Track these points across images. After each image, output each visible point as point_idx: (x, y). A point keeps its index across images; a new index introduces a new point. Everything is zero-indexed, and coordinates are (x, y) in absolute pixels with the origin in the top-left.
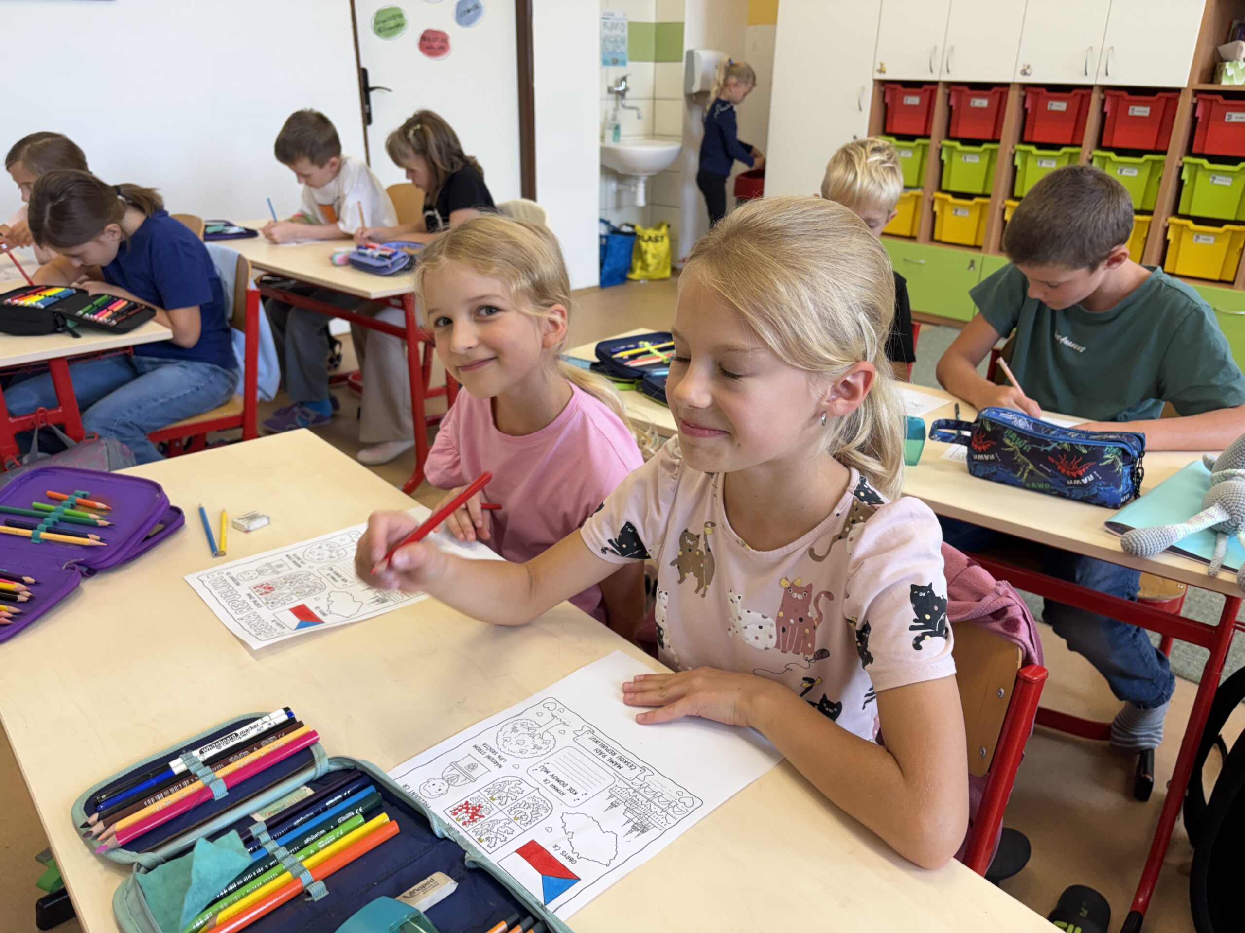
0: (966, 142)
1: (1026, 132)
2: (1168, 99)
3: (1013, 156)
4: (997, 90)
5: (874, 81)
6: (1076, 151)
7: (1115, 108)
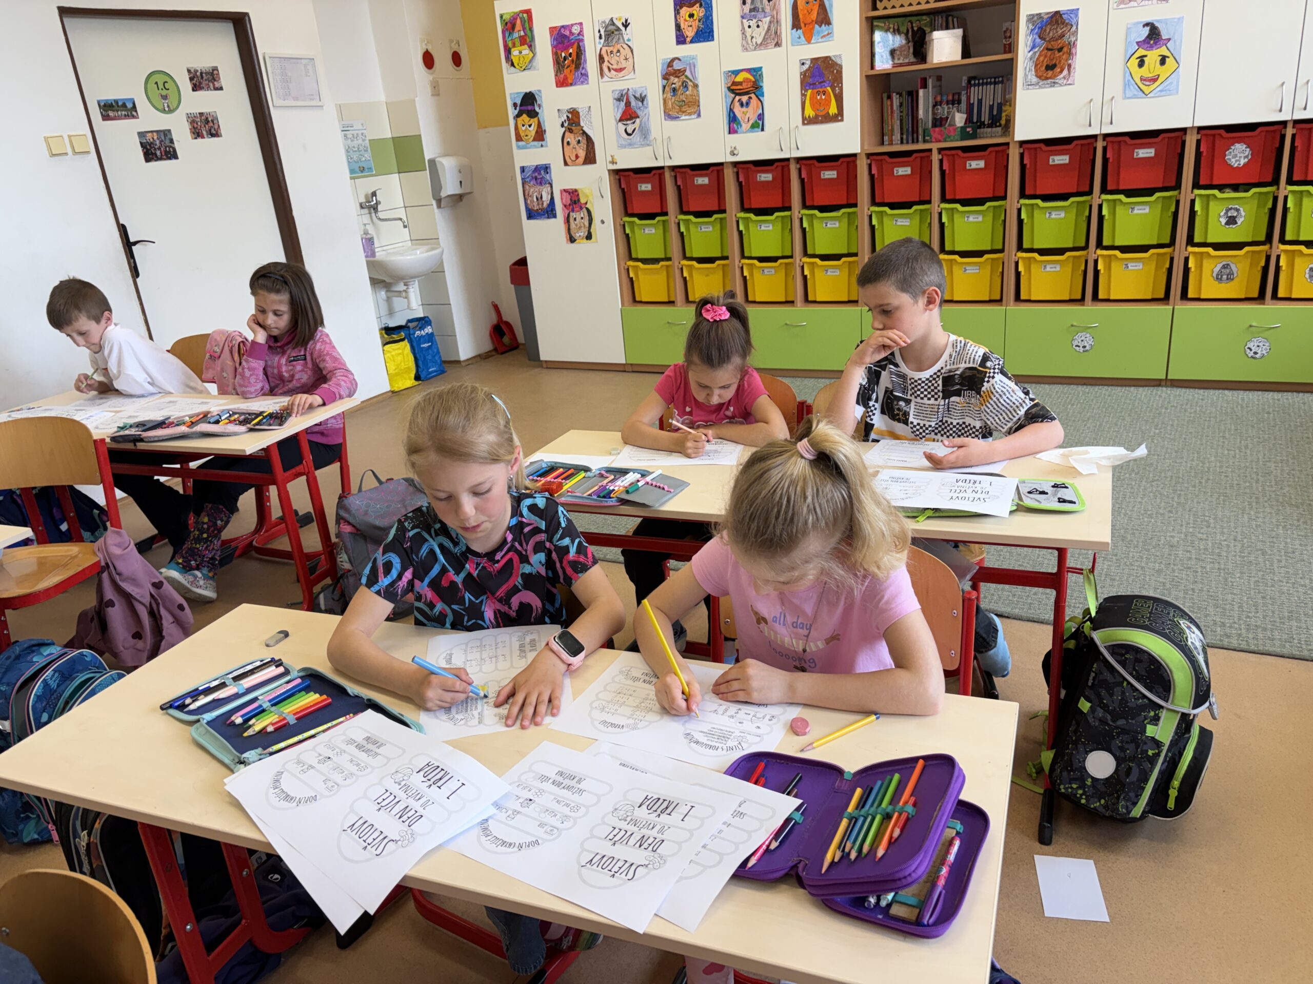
0: (698, 214)
1: (745, 201)
2: (848, 162)
3: (738, 222)
4: (713, 169)
5: (609, 171)
6: (787, 213)
7: (810, 174)
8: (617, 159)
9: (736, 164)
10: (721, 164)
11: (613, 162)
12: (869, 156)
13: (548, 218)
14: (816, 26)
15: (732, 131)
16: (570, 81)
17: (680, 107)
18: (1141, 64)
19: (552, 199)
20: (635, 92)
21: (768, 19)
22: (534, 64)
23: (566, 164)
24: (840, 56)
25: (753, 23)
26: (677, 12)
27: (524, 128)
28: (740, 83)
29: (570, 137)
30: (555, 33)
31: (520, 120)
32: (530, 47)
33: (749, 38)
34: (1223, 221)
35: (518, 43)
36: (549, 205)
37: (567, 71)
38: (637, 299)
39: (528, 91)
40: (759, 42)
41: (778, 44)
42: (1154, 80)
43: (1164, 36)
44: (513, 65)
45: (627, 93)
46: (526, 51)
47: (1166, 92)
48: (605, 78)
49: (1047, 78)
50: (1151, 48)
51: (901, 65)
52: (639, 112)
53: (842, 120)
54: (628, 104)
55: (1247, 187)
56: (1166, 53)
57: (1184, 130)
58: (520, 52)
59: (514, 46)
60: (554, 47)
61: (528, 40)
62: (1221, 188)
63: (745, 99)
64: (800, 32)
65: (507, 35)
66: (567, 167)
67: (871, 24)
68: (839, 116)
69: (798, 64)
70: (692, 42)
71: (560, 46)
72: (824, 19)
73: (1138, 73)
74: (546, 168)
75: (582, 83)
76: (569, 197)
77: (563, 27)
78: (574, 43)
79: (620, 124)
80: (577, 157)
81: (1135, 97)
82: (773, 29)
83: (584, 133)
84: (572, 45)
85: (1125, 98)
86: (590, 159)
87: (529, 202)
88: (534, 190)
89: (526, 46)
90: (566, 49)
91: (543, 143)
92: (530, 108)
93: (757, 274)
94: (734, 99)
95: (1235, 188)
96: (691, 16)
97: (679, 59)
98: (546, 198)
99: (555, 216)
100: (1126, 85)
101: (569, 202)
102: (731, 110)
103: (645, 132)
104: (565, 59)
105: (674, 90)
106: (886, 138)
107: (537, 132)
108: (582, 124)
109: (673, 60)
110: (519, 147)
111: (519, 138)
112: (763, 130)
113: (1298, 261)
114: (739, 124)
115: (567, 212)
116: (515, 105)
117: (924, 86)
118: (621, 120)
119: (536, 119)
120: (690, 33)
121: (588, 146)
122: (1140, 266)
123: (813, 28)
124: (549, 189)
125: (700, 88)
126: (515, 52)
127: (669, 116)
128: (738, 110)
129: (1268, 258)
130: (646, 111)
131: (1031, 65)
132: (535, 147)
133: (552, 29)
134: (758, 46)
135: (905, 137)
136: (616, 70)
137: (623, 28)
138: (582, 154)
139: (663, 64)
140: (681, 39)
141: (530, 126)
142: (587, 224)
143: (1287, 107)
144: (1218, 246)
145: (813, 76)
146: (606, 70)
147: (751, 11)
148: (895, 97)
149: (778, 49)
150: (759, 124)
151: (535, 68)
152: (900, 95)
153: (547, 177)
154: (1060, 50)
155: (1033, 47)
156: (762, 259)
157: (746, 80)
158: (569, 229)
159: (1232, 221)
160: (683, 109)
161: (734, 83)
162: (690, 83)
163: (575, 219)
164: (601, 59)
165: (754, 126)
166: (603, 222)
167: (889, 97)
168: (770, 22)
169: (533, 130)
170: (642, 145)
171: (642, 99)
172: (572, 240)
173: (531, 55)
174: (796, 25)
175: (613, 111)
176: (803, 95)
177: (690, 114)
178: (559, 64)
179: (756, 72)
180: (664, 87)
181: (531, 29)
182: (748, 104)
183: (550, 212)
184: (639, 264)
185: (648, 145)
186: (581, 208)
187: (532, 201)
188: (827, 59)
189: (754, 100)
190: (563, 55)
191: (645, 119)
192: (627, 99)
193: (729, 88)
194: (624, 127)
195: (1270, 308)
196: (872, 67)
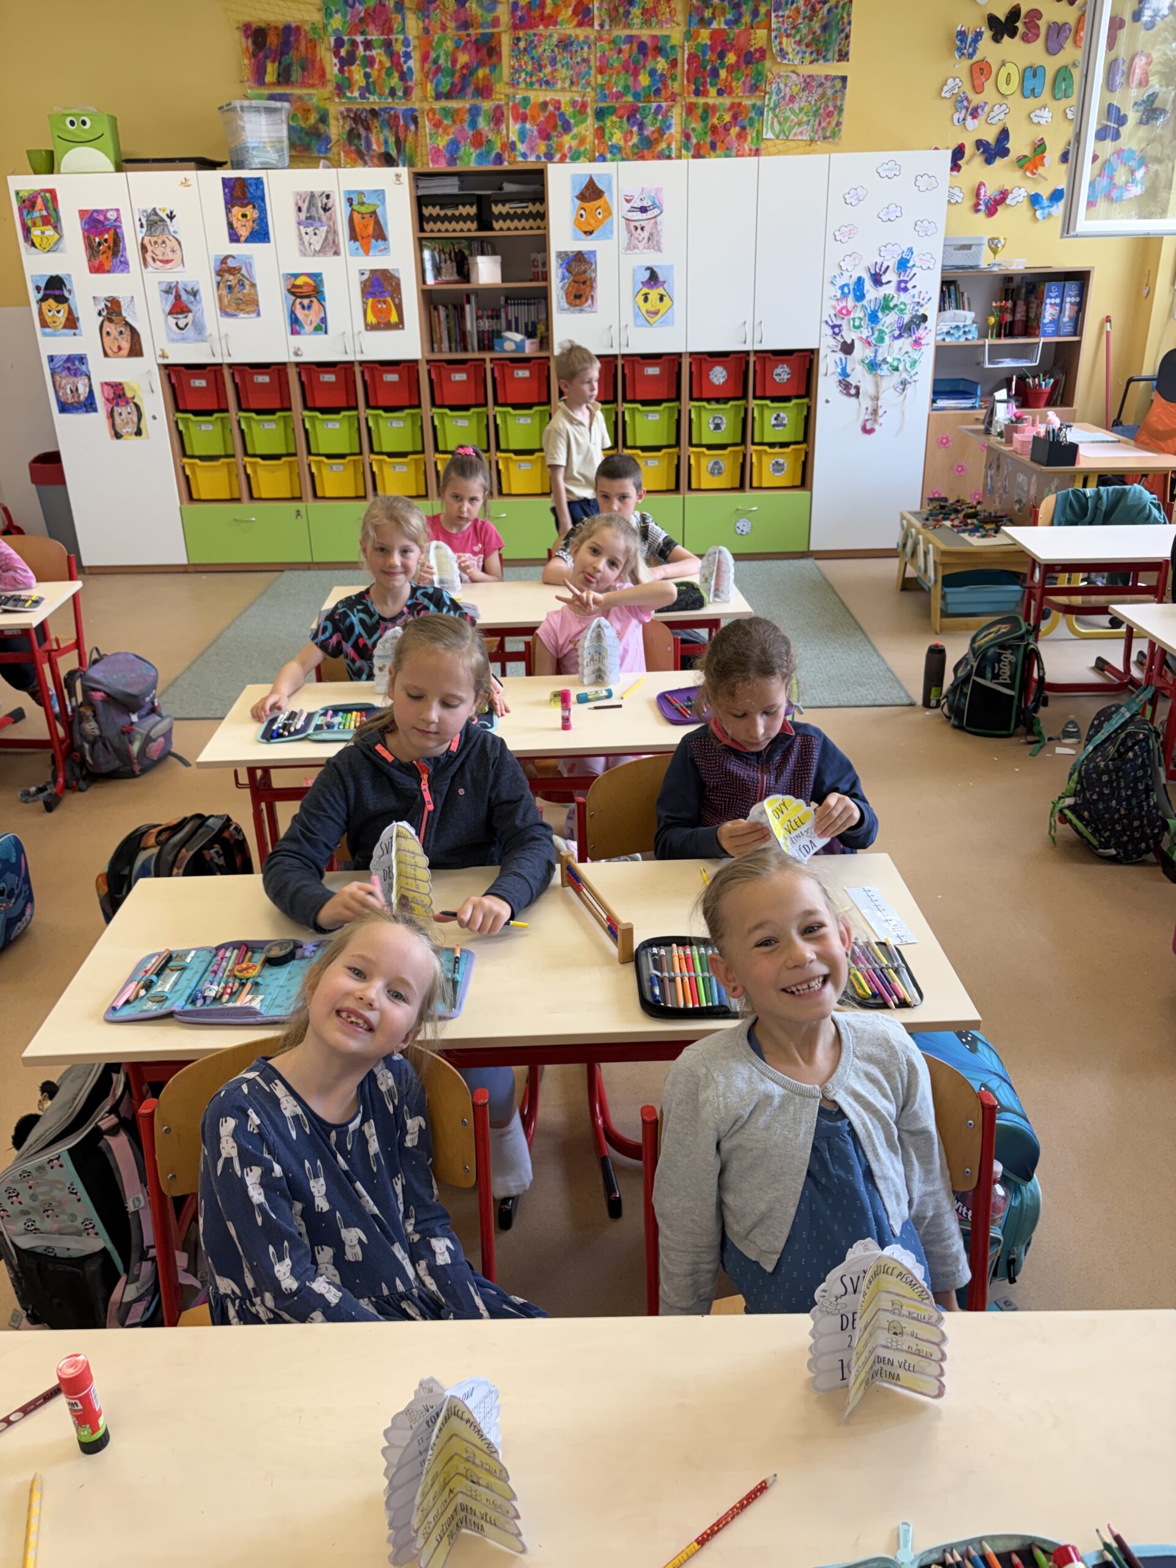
0: (260, 412)
2: (411, 367)
3: (303, 421)
4: (277, 369)
5: (159, 365)
6: (354, 413)
7: (373, 377)
8: (167, 352)
9: (298, 364)
10: (284, 364)
11: (163, 356)
12: (428, 362)
13: (87, 411)
14: (373, 241)
15: (294, 332)
16: (107, 268)
17: (238, 304)
18: (646, 300)
19: (91, 392)
20: (186, 285)
21: (325, 228)
22: (61, 246)
23: (106, 355)
24: (397, 270)
25: (310, 230)
26: (228, 211)
27: (50, 314)
28: (300, 287)
29: (109, 327)
30: (87, 216)
31: (45, 305)
32: (55, 228)
33: (307, 244)
34: (712, 427)
35: (39, 222)
36: (87, 399)
37: (102, 258)
38: (195, 496)
39: (54, 274)
40: (318, 248)
41: (336, 253)
42: (656, 313)
43: (661, 278)
44: (33, 245)
45: (176, 286)
46: (49, 231)
47: (665, 323)
48: (150, 269)
49: (575, 305)
50: (651, 287)
51: (448, 282)
52: (190, 306)
53: (403, 328)
54: (178, 297)
55: (726, 400)
56: (663, 292)
57: (680, 355)
58: (43, 233)
59: (34, 224)
60: (84, 230)
61: (52, 221)
62: (708, 400)
63: (306, 302)
64: (357, 244)
65: (25, 212)
66: (107, 359)
67: (420, 244)
68: (400, 325)
69: (357, 274)
70: (246, 241)
71: (93, 230)
72: (380, 234)
73: (644, 307)
74: (82, 359)
75: (122, 271)
76: (112, 391)
77: (96, 211)
78: (109, 229)
79: (170, 318)
80: (120, 348)
81: (642, 326)
82: (330, 238)
83: (127, 324)
84: (107, 231)
85: (636, 326)
86: (136, 350)
87: (61, 394)
88: (67, 383)
89: (50, 227)
90: (100, 234)
91: (76, 331)
92: (57, 292)
93: (325, 471)
94: (295, 301)
95: (718, 401)
96: (244, 216)
97: (233, 257)
98: (83, 391)
99: (95, 410)
100: (636, 316)
101: (111, 396)
102: (292, 313)
103: (199, 328)
104: (99, 244)
105: (230, 287)
106: (436, 346)
107: (67, 319)
108: (124, 314)
109: (227, 257)
110: (45, 334)
111: (44, 324)
112: (326, 332)
113: (765, 458)
114: (302, 326)
115: (110, 406)
116: (38, 288)
117: (469, 302)
118: (170, 313)
119: (66, 305)
120: (244, 233)
121: (132, 337)
122: (656, 463)
123: (369, 242)
124: (86, 381)
125: (259, 288)
126: (36, 232)
127: (225, 312)
128: (299, 313)
129: (744, 456)
130: (199, 306)
131: (562, 294)
132: (66, 335)
133: (82, 213)
134: (316, 253)
135: (453, 345)
136: (161, 261)
137: (168, 220)
138: (126, 346)
139: (216, 260)
140: (234, 238)
141: (58, 312)
142: (135, 419)
143: (749, 340)
144: (710, 447)
145: (373, 286)
146: (149, 260)
147: (307, 218)
148: (442, 309)
149: (336, 258)
150: (322, 326)
151: (62, 251)
152: (446, 308)
153: (84, 368)
154: (584, 283)
155: (563, 279)
156: (329, 456)
157: (306, 284)
158: (113, 425)
159: (717, 427)
160: (241, 307)
161: (294, 286)
162: (247, 282)
163: (121, 414)
164: (144, 248)
165: (317, 329)
166: (154, 418)
167: (436, 308)
168: (327, 232)
169: (62, 317)
170: (197, 341)
171: (194, 293)
172: (118, 436)
173: (57, 236)
174: (353, 236)
175: (160, 305)
176: (365, 303)
177: (248, 313)
178: (92, 249)
179: (316, 277)
180: (218, 283)
181: (56, 209)
182: (309, 307)
183: (89, 405)
184: (197, 461)
185: (203, 341)
186: (127, 403)
187: (65, 394)
188: (385, 272)
189: (316, 304)
190: (97, 240)
191: (199, 314)
192: (177, 292)
193: (289, 291)
194: (174, 321)
195: (749, 494)
196: (424, 282)
